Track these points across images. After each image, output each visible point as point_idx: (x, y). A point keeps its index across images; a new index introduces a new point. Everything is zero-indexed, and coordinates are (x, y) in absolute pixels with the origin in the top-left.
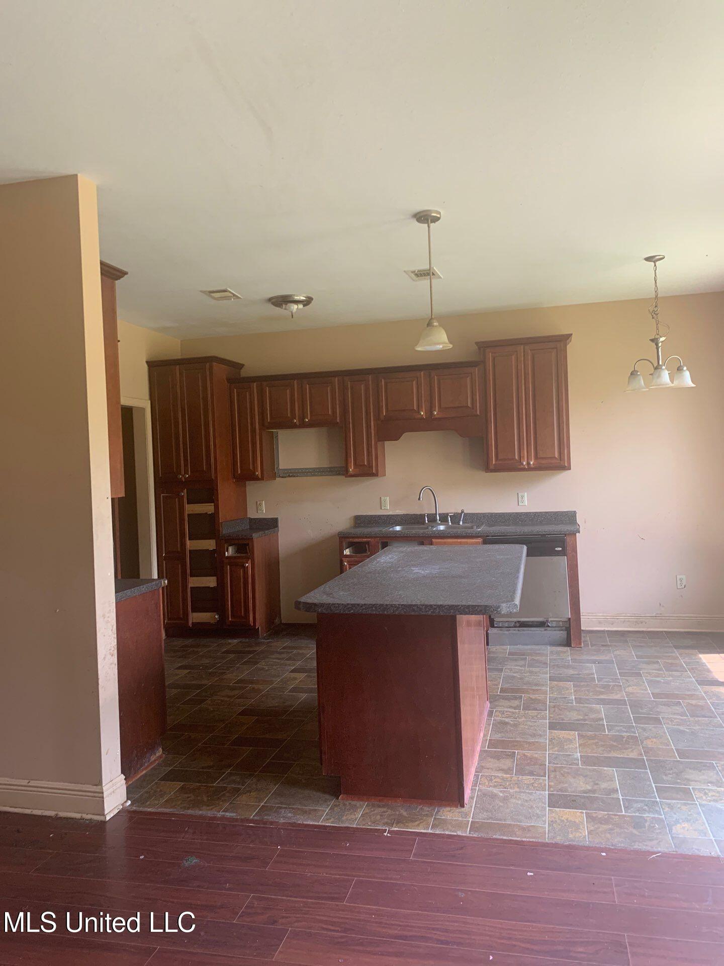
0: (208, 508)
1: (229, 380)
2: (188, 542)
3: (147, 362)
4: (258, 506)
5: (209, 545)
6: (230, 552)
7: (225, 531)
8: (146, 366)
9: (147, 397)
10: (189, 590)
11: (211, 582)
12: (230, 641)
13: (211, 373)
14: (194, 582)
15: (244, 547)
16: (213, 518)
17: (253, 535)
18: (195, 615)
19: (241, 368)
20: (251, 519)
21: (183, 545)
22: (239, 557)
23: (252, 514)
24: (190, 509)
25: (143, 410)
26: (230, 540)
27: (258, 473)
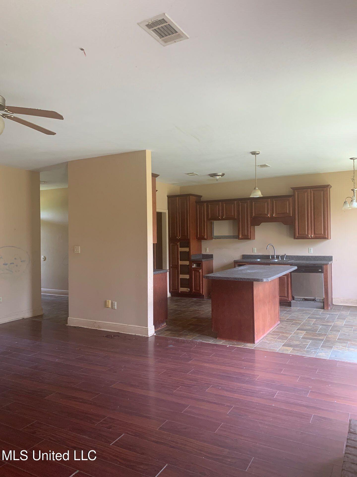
0: (187, 249)
1: (196, 202)
2: (180, 262)
3: (167, 196)
4: (206, 250)
5: (187, 263)
6: (194, 266)
7: (192, 258)
8: (167, 197)
9: (167, 208)
10: (180, 279)
11: (187, 277)
12: (193, 299)
13: (189, 200)
14: (181, 276)
15: (199, 264)
16: (189, 253)
17: (203, 260)
18: (182, 288)
19: (201, 197)
20: (203, 254)
21: (178, 262)
22: (197, 268)
23: (203, 252)
24: (181, 249)
25: (165, 213)
26: (194, 262)
27: (206, 237)
